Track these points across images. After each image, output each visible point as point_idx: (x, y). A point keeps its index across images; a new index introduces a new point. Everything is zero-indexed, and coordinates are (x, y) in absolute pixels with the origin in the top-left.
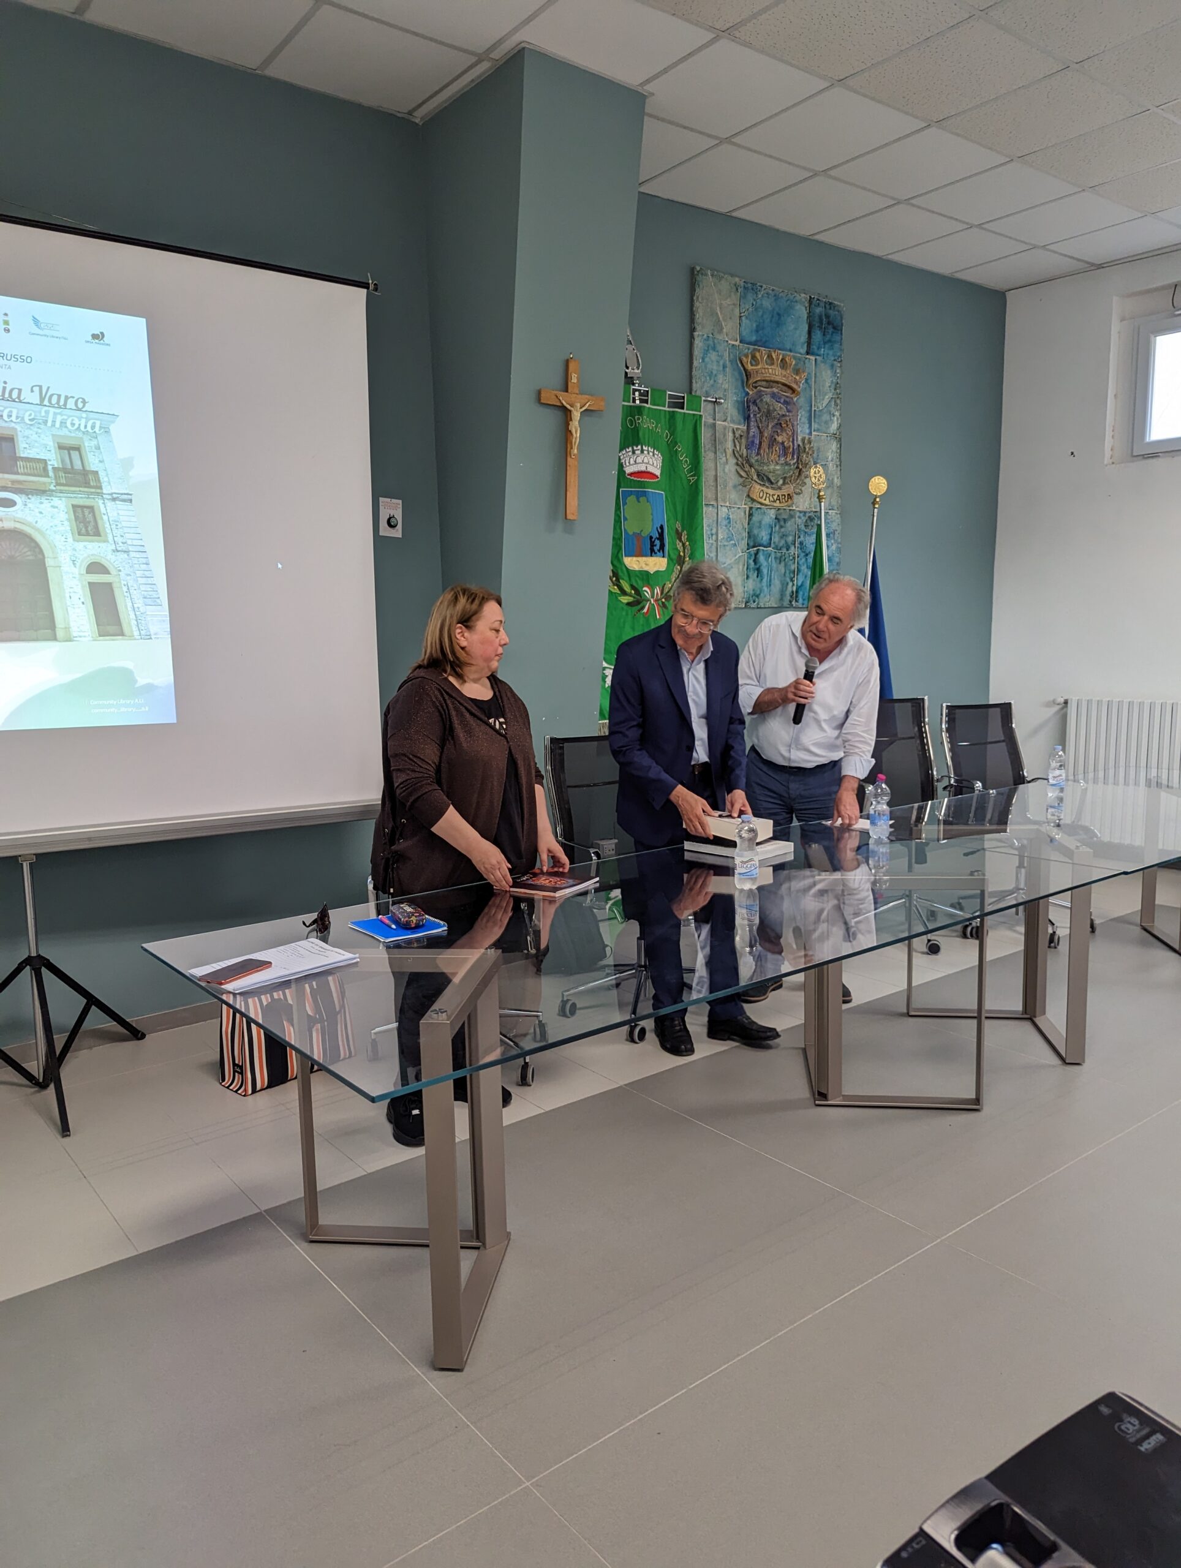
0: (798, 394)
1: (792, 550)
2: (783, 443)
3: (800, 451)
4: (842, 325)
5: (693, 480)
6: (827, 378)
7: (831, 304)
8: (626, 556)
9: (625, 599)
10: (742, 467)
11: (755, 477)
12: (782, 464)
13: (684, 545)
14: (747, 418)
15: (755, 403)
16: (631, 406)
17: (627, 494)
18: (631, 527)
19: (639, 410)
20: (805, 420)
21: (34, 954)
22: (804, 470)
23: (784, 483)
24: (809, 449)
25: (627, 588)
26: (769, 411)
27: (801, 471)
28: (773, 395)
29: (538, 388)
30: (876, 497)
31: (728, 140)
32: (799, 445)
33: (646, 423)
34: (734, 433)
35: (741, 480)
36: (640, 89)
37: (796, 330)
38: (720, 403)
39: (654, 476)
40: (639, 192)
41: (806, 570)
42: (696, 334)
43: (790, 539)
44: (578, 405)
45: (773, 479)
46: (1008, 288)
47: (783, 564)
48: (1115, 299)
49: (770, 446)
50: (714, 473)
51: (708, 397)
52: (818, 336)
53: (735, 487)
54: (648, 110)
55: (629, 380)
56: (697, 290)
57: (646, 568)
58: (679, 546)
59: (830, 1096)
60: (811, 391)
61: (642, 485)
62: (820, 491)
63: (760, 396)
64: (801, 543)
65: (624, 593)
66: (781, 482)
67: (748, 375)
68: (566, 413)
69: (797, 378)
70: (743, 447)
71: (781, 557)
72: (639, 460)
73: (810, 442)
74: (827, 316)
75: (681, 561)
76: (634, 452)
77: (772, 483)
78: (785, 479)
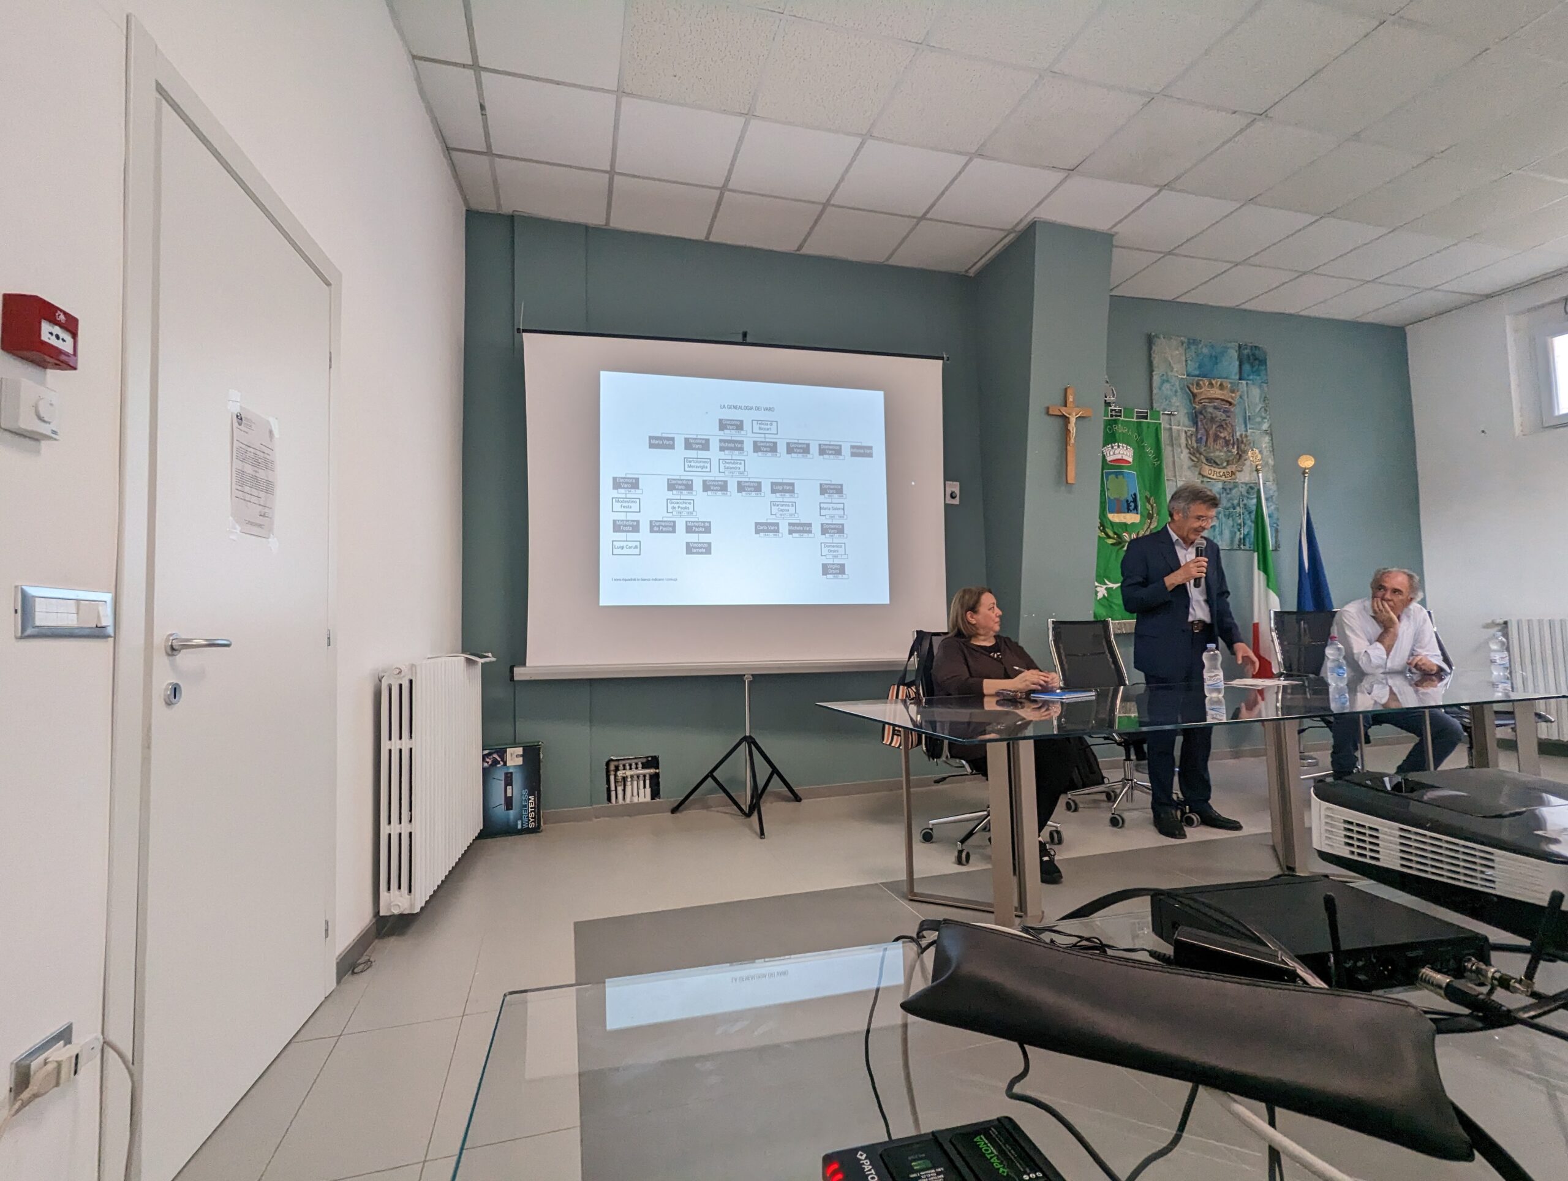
0: (1235, 405)
1: (1238, 509)
2: (1225, 438)
3: (1239, 443)
4: (1266, 359)
5: (1156, 464)
6: (1256, 392)
7: (1255, 347)
8: (1110, 512)
9: (1110, 541)
10: (1193, 454)
11: (1204, 461)
12: (1225, 452)
13: (1152, 506)
14: (1195, 424)
15: (1201, 413)
16: (1109, 420)
17: (1108, 474)
18: (1111, 495)
19: (1116, 422)
20: (1241, 421)
21: (747, 734)
22: (1243, 455)
23: (1228, 465)
24: (1247, 441)
25: (1111, 534)
26: (1212, 418)
27: (1240, 456)
28: (1215, 408)
29: (1046, 405)
30: (1305, 469)
31: (1170, 253)
32: (1238, 439)
33: (1120, 429)
34: (1186, 432)
35: (1193, 463)
36: (1109, 232)
37: (1230, 364)
38: (1173, 415)
39: (1128, 462)
40: (1111, 296)
41: (1250, 524)
42: (1154, 373)
43: (1236, 502)
44: (1074, 414)
45: (1219, 463)
46: (1407, 323)
47: (1231, 519)
49: (1215, 441)
50: (1172, 459)
51: (1166, 410)
52: (1247, 367)
53: (1189, 468)
54: (1114, 243)
55: (1108, 404)
56: (1154, 347)
57: (1124, 521)
58: (1149, 507)
59: (1297, 870)
60: (1244, 403)
61: (1120, 467)
62: (1257, 466)
63: (1205, 408)
64: (1245, 505)
65: (1109, 537)
66: (1225, 464)
67: (1194, 395)
68: (1066, 419)
69: (1233, 395)
70: (1194, 441)
71: (1229, 514)
72: (1117, 452)
73: (1246, 436)
74: (1253, 355)
75: (1150, 517)
76: (1112, 447)
77: (1217, 464)
78: (1228, 462)
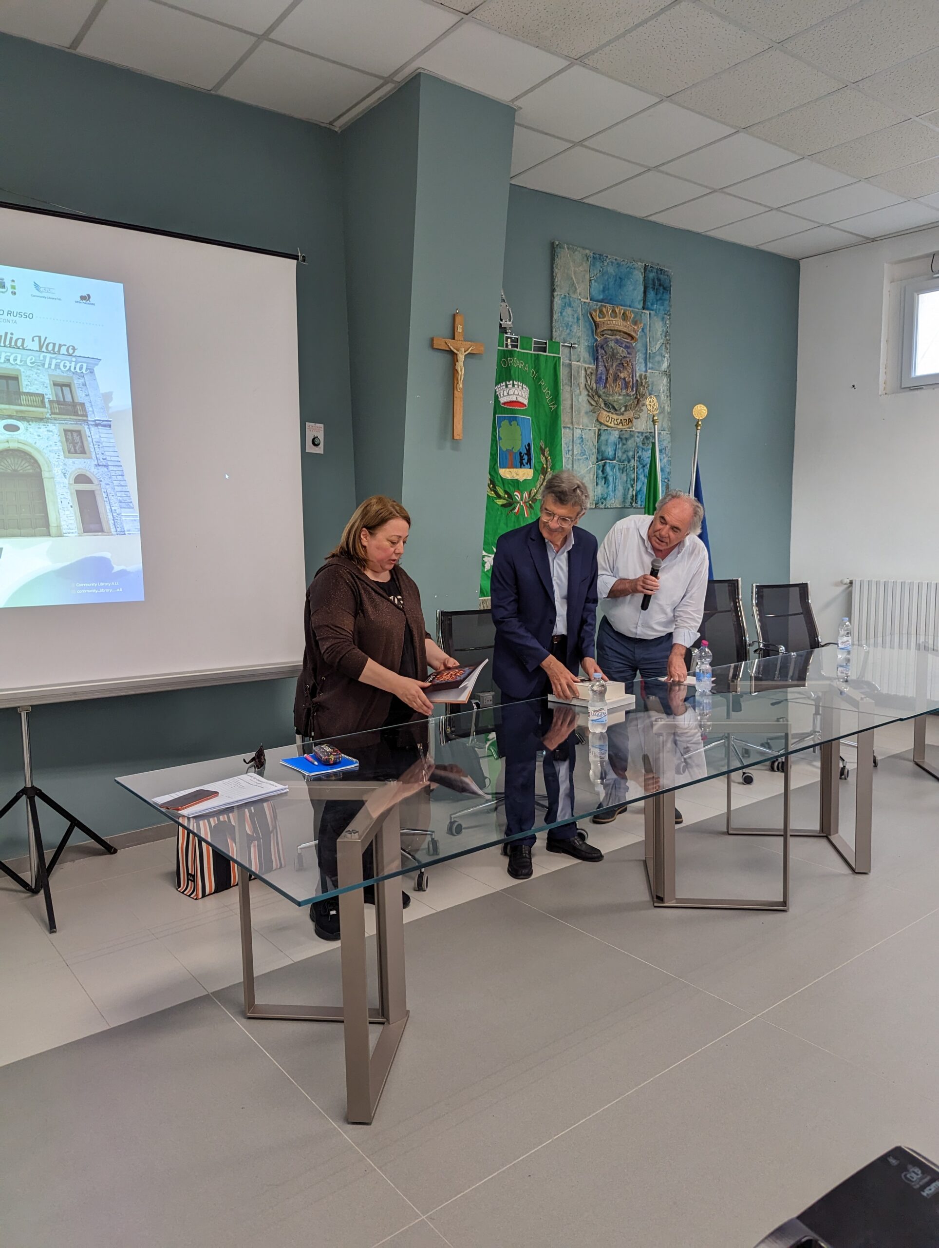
0: (636, 340)
1: (632, 463)
2: (624, 379)
3: (638, 385)
4: (671, 286)
5: (553, 407)
6: (659, 328)
7: (661, 270)
8: (501, 467)
9: (500, 502)
10: (592, 397)
11: (603, 405)
12: (624, 395)
13: (546, 459)
14: (596, 360)
15: (602, 347)
16: (504, 350)
17: (501, 419)
18: (504, 445)
19: (511, 353)
20: (642, 361)
21: (29, 785)
22: (641, 399)
23: (625, 410)
24: (646, 383)
25: (501, 493)
26: (613, 353)
27: (638, 400)
28: (617, 341)
29: (431, 336)
30: (698, 421)
31: (581, 143)
32: (637, 381)
33: (516, 364)
34: (586, 371)
35: (592, 408)
36: (511, 104)
37: (635, 290)
38: (575, 348)
39: (522, 404)
40: (511, 184)
41: (643, 478)
42: (555, 294)
43: (631, 454)
44: (463, 350)
45: (616, 407)
46: (802, 257)
47: (625, 474)
48: (886, 265)
49: (615, 381)
50: (570, 402)
51: (565, 343)
52: (651, 295)
53: (586, 413)
54: (516, 121)
55: (503, 330)
56: (556, 260)
57: (517, 477)
58: (543, 460)
59: (665, 900)
60: (646, 338)
61: (513, 412)
62: (654, 416)
63: (607, 342)
64: (640, 457)
65: (499, 497)
66: (623, 409)
67: (596, 325)
68: (453, 355)
69: (636, 328)
70: (593, 382)
71: (624, 468)
72: (511, 392)
73: (646, 378)
74: (659, 280)
75: (544, 472)
76: (507, 386)
77: (616, 410)
78: (626, 406)
